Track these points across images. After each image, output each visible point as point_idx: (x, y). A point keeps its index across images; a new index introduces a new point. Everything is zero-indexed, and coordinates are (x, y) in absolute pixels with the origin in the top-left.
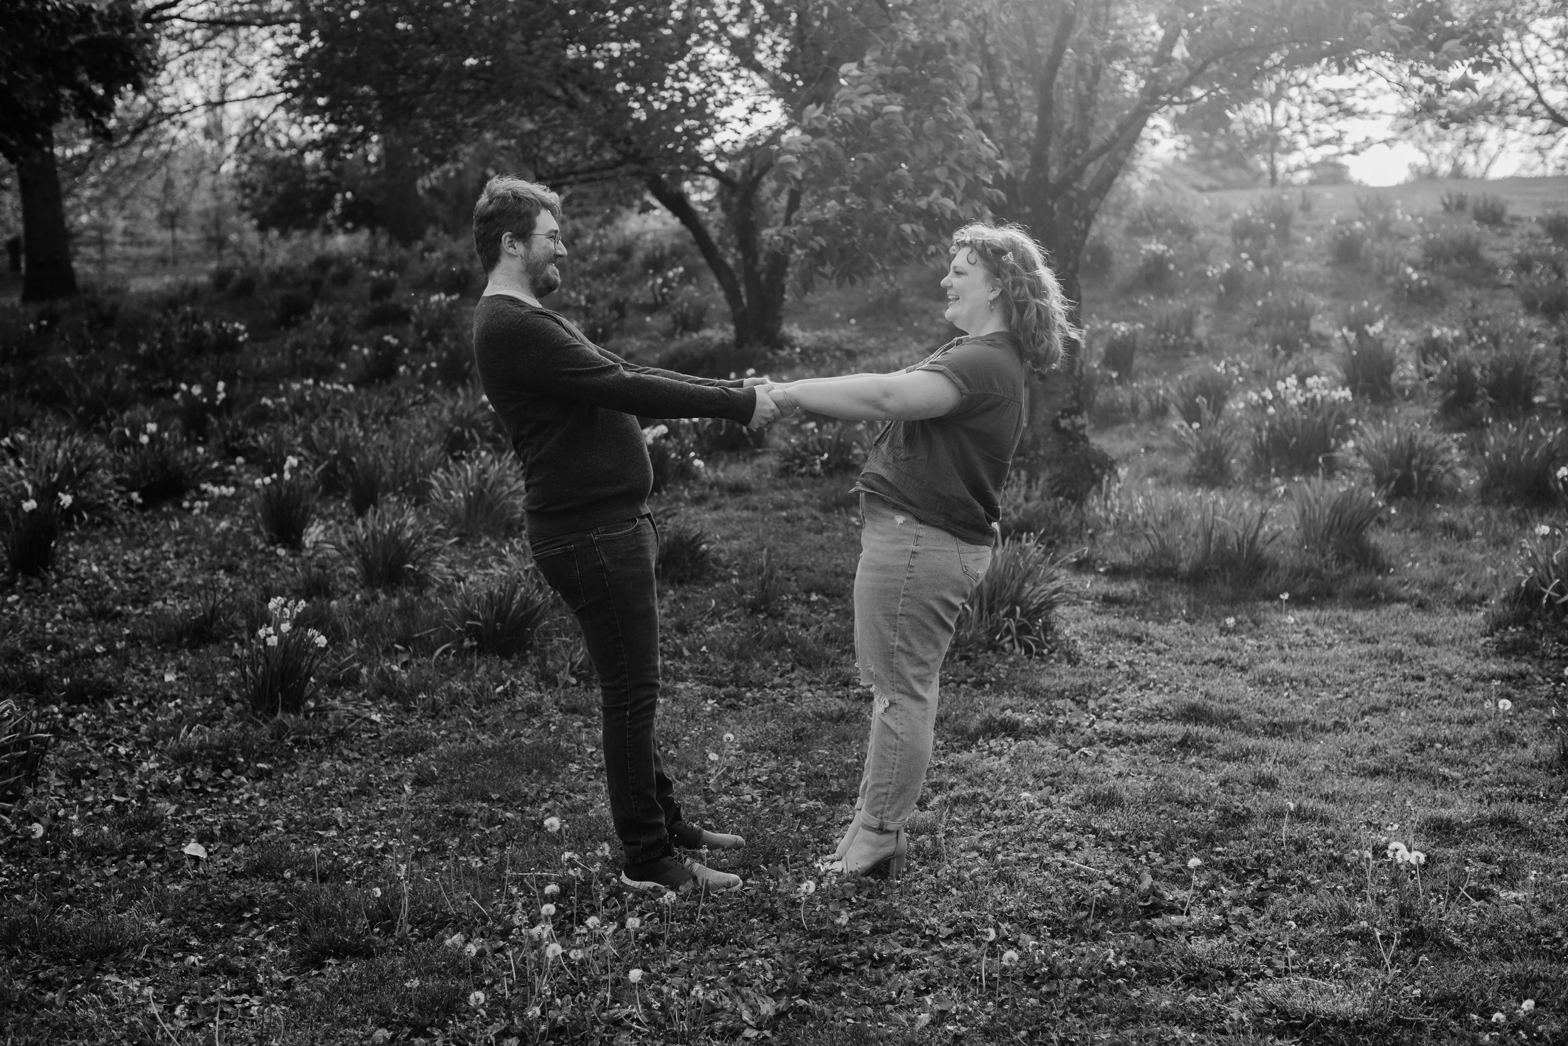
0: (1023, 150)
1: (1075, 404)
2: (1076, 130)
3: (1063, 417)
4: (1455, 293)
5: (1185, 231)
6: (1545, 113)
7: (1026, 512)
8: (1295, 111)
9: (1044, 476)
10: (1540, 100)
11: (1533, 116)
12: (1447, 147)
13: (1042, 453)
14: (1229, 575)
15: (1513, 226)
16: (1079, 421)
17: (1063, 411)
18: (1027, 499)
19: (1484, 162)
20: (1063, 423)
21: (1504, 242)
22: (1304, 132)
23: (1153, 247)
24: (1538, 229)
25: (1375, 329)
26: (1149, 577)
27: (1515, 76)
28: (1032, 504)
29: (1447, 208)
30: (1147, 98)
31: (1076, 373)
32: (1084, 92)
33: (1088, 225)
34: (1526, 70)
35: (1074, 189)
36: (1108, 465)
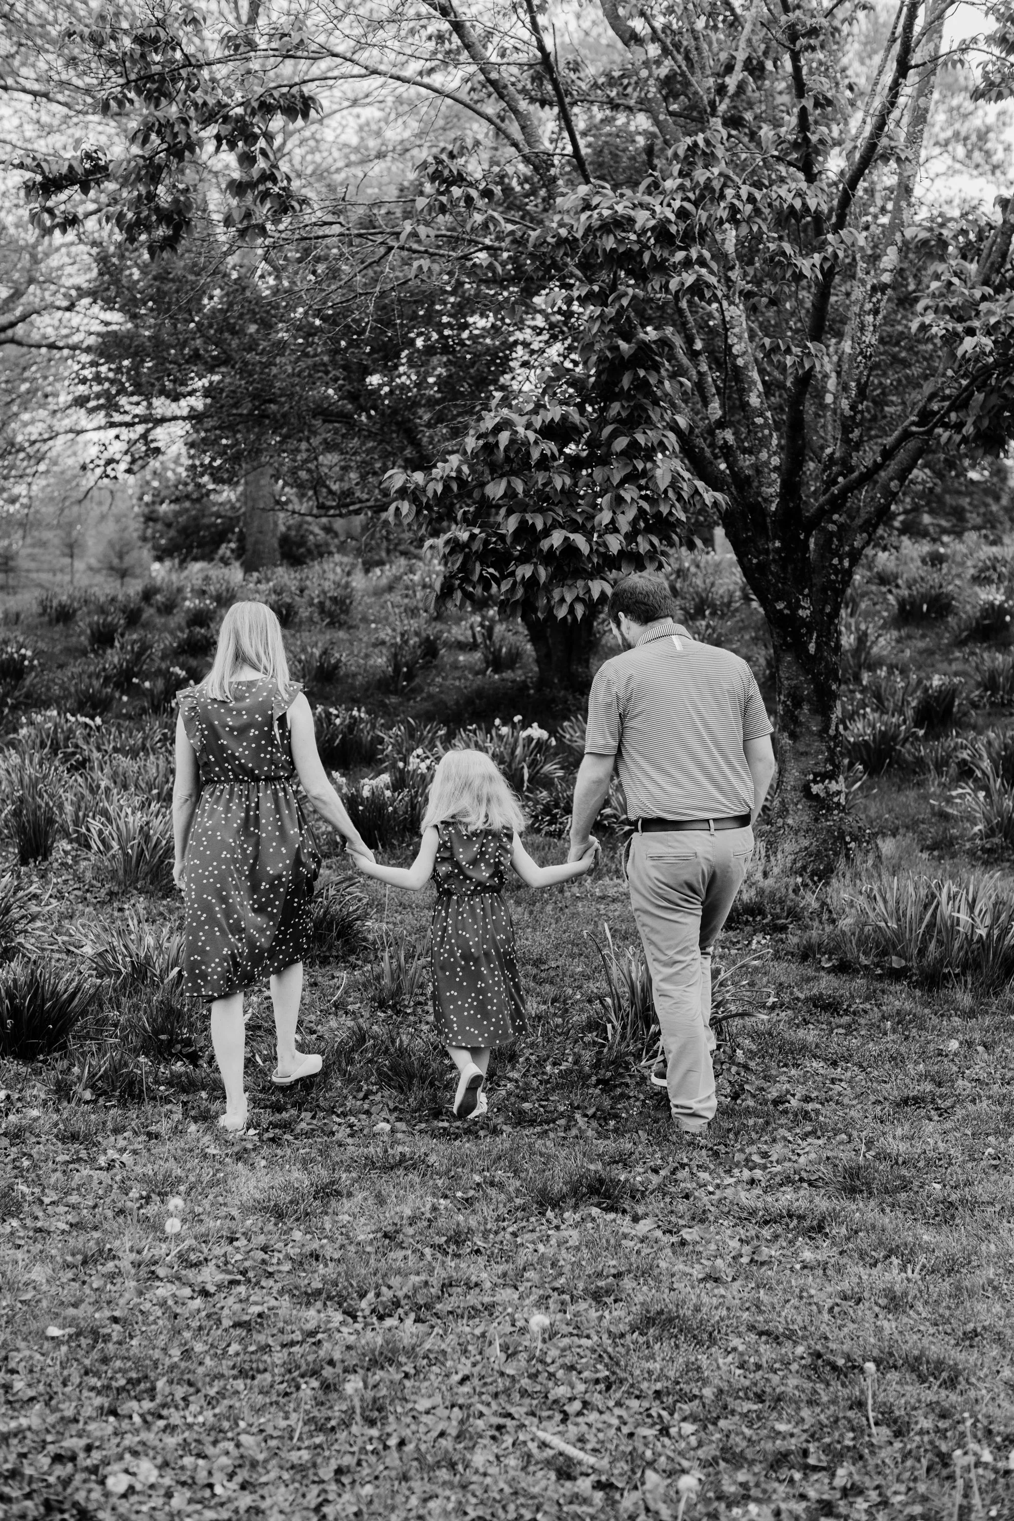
0: (774, 476)
1: (829, 767)
2: (837, 455)
3: (815, 782)
7: (761, 892)
9: (789, 846)
13: (790, 821)
14: (969, 979)
16: (834, 787)
17: (816, 775)
18: (766, 875)
20: (815, 789)
23: (992, 597)
28: (770, 881)
31: (832, 732)
33: (854, 564)
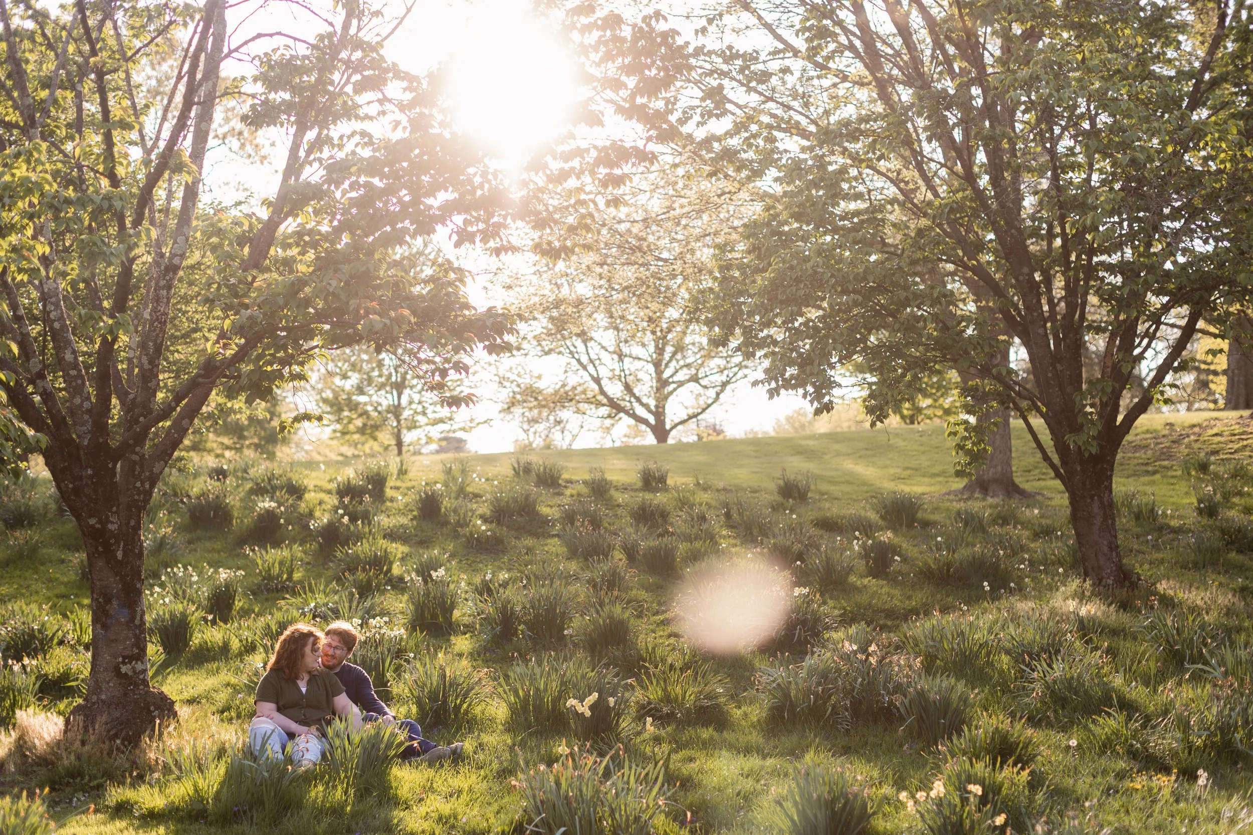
0: (86, 417)
1: (136, 651)
2: (139, 399)
3: (124, 663)
4: (513, 542)
5: (296, 491)
6: (605, 401)
7: (79, 758)
8: (416, 397)
9: (102, 719)
10: (602, 392)
11: (599, 404)
12: (541, 427)
13: (103, 697)
14: (255, 815)
15: (566, 487)
16: (139, 667)
17: (124, 658)
18: (83, 743)
19: (568, 437)
20: (124, 669)
21: (558, 500)
22: (424, 414)
23: (267, 505)
24: (585, 490)
25: (439, 574)
26: (181, 820)
27: (582, 372)
28: (87, 748)
29: (517, 473)
30: (202, 372)
31: (137, 622)
32: (147, 366)
33: (153, 486)
34: (591, 368)
35: (137, 454)
36: (166, 707)
